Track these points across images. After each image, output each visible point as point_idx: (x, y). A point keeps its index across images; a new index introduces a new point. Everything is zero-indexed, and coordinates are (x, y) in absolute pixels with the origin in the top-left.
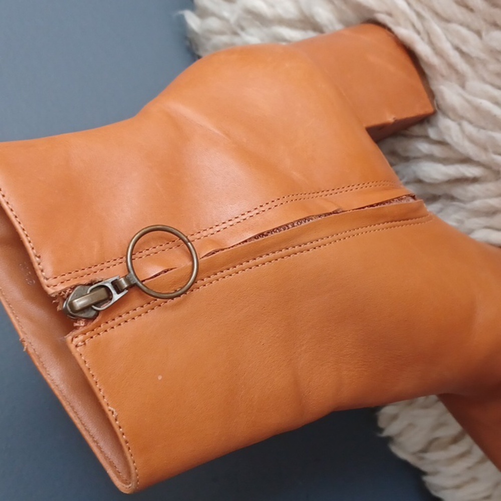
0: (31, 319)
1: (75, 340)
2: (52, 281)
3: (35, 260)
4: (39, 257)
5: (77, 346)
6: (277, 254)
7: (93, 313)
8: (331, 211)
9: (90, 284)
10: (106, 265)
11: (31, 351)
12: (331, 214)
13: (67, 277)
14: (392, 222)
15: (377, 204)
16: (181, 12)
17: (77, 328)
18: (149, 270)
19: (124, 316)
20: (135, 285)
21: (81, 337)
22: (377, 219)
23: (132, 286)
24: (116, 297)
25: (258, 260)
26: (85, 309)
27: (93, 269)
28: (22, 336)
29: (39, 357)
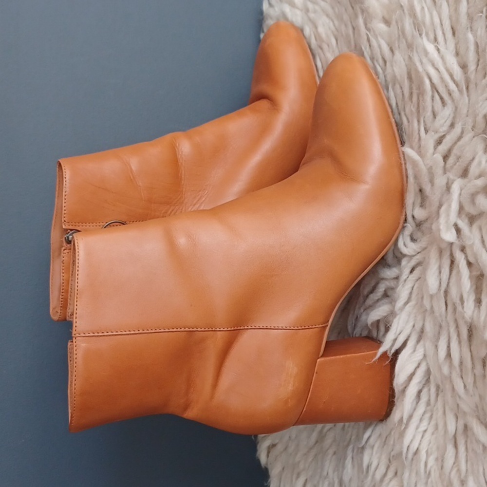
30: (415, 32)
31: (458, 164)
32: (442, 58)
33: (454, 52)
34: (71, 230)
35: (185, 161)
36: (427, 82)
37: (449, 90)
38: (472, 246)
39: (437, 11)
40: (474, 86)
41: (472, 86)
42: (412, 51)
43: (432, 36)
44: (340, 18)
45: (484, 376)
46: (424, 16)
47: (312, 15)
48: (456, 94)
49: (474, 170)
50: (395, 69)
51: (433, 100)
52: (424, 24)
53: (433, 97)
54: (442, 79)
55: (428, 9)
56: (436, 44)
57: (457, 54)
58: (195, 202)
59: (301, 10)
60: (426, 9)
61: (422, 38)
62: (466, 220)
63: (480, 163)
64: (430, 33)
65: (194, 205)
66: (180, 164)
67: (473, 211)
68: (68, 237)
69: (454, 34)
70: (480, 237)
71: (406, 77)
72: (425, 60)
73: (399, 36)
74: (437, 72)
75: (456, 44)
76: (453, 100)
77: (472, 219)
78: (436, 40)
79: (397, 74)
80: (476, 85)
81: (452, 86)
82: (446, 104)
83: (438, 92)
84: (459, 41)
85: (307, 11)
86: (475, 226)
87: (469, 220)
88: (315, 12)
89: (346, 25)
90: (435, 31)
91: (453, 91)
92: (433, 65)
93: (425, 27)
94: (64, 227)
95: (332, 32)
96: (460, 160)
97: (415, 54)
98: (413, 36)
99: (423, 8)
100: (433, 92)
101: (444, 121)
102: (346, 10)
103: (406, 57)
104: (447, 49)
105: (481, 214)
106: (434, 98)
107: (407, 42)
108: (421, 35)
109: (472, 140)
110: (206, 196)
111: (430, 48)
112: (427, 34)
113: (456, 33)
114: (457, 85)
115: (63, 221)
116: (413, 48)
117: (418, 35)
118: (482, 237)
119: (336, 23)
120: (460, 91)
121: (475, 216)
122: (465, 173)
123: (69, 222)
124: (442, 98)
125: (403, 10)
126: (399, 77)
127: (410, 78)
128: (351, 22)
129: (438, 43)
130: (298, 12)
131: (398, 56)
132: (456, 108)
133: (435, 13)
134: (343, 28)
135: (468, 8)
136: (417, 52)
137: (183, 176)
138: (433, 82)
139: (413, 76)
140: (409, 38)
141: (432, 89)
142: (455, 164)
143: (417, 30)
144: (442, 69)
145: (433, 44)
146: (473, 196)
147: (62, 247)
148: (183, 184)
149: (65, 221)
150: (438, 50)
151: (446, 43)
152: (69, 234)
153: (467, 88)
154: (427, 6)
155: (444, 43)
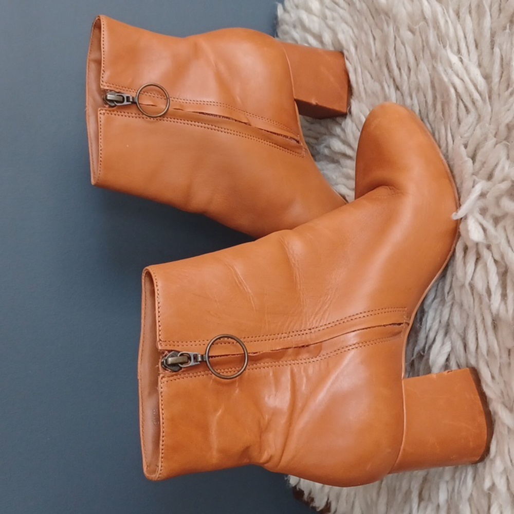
0: (94, 100)
1: (101, 111)
2: (104, 84)
3: (102, 72)
4: (104, 72)
5: (101, 114)
6: (207, 126)
7: (113, 105)
8: (243, 121)
9: (118, 93)
10: (130, 90)
11: (87, 112)
12: (242, 122)
13: (111, 85)
14: (275, 144)
15: (271, 132)
16: (277, 3)
17: (105, 107)
18: (145, 101)
19: (126, 114)
20: (136, 103)
21: (104, 111)
22: (267, 138)
23: (134, 103)
24: (125, 103)
25: (197, 123)
26: (112, 101)
27: (124, 88)
28: (87, 104)
29: (89, 116)
30: (439, 44)
31: (483, 169)
32: (466, 69)
33: (477, 63)
34: (169, 351)
35: (297, 261)
36: (452, 91)
37: (473, 99)
38: (498, 245)
39: (461, 25)
40: (498, 96)
41: (495, 97)
42: (436, 62)
43: (455, 48)
44: (360, 27)
45: (509, 364)
46: (447, 28)
47: (330, 22)
48: (480, 102)
49: (498, 174)
50: (419, 77)
51: (458, 108)
52: (448, 36)
53: (458, 104)
54: (466, 88)
55: (452, 22)
56: (460, 56)
57: (480, 66)
58: (316, 310)
59: (318, 17)
60: (450, 22)
61: (446, 50)
62: (491, 221)
63: (503, 168)
64: (453, 45)
65: (316, 314)
66: (292, 264)
67: (498, 213)
68: (166, 360)
69: (477, 46)
70: (505, 237)
71: (429, 85)
72: (450, 71)
73: (423, 46)
74: (461, 81)
75: (479, 56)
76: (476, 109)
77: (496, 220)
78: (459, 51)
79: (421, 82)
80: (499, 95)
81: (476, 96)
82: (469, 112)
83: (462, 100)
84: (481, 53)
85: (324, 18)
86: (500, 226)
87: (493, 221)
88: (333, 19)
89: (366, 34)
90: (458, 43)
91: (477, 100)
92: (458, 76)
93: (449, 39)
94: (160, 348)
95: (352, 39)
96: (485, 166)
97: (439, 65)
98: (437, 48)
99: (447, 22)
100: (458, 101)
101: (467, 127)
102: (366, 19)
103: (430, 67)
104: (470, 60)
105: (505, 216)
106: (459, 106)
107: (431, 53)
108: (444, 47)
109: (495, 146)
110: (329, 302)
111: (454, 59)
112: (451, 46)
113: (479, 46)
114: (481, 95)
115: (158, 340)
116: (437, 59)
117: (442, 47)
118: (507, 237)
119: (356, 30)
120: (484, 100)
121: (500, 217)
122: (490, 177)
123: (166, 341)
124: (466, 107)
125: (427, 23)
126: (422, 85)
127: (433, 87)
128: (372, 31)
129: (461, 55)
130: (315, 19)
131: (423, 66)
132: (479, 116)
133: (459, 27)
134: (363, 37)
135: (492, 23)
136: (441, 62)
137: (298, 280)
138: (458, 91)
139: (436, 85)
140: (433, 50)
141: (457, 98)
142: (481, 170)
143: (441, 42)
144: (466, 79)
145: (457, 56)
146: (498, 199)
147: (159, 375)
148: (300, 290)
149: (161, 340)
150: (461, 61)
151: (469, 55)
152: (167, 356)
153: (490, 98)
154: (451, 20)
155: (467, 55)
